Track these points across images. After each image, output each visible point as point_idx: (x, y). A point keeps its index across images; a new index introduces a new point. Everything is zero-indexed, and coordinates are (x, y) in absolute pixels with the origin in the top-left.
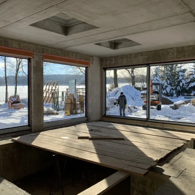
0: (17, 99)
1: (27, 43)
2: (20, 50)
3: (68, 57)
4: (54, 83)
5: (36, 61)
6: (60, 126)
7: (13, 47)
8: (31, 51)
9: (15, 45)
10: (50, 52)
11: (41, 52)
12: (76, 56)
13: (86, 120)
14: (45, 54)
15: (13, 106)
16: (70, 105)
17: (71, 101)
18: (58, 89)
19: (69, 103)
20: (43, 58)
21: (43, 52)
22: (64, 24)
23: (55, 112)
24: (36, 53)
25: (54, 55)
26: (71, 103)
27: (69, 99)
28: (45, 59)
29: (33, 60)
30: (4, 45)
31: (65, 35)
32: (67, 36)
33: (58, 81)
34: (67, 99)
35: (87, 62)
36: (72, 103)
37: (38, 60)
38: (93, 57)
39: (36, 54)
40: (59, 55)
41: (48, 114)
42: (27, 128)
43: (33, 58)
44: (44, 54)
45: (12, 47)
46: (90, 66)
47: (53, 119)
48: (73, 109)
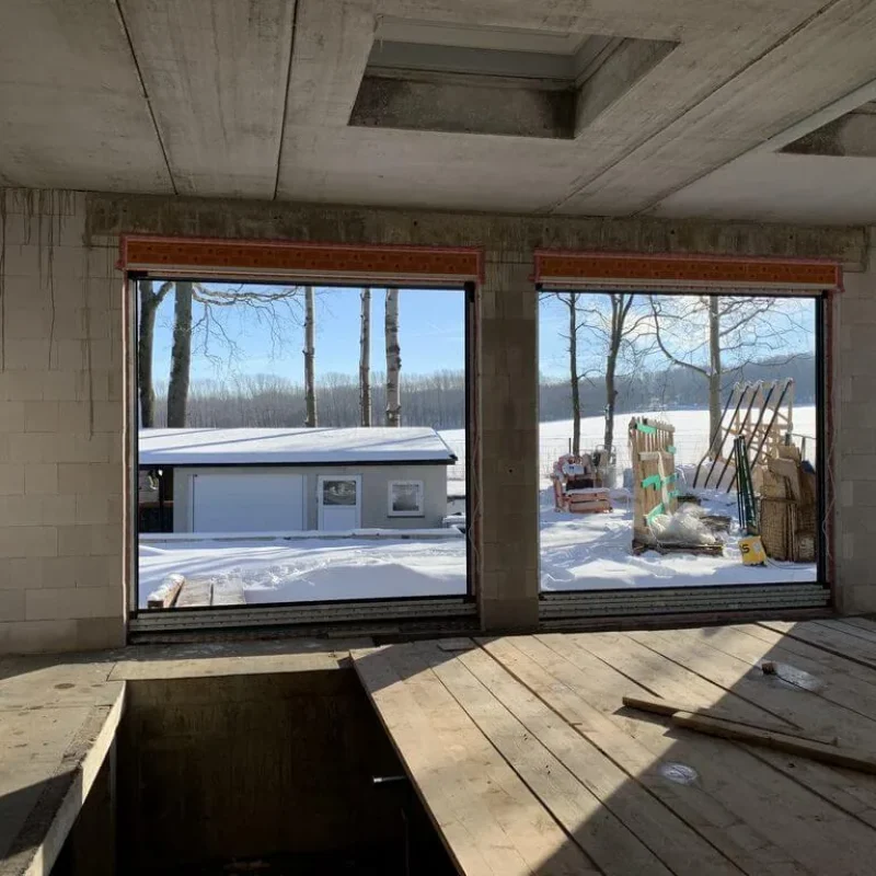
0: (585, 469)
1: (453, 212)
2: (416, 251)
3: (684, 250)
4: (772, 390)
5: (496, 292)
6: (636, 618)
7: (385, 240)
8: (471, 248)
9: (396, 233)
10: (573, 242)
11: (526, 248)
12: (741, 239)
13: (824, 603)
14: (547, 254)
15: (567, 500)
16: (781, 506)
17: (788, 488)
18: (789, 419)
19: (776, 500)
20: (534, 275)
21: (537, 245)
22: (555, 80)
23: (709, 538)
24: (495, 256)
25: (597, 250)
26: (787, 498)
27: (775, 475)
28: (544, 279)
29: (483, 291)
30: (343, 238)
31: (562, 136)
32: (573, 138)
33: (789, 383)
34: (769, 475)
35: (817, 263)
36: (793, 498)
37: (506, 287)
38: (867, 235)
39: (495, 259)
40: (626, 251)
41: (667, 547)
42: (459, 607)
43: (483, 283)
44: (538, 253)
45: (380, 244)
46: (840, 286)
47: (651, 576)
48: (796, 533)
